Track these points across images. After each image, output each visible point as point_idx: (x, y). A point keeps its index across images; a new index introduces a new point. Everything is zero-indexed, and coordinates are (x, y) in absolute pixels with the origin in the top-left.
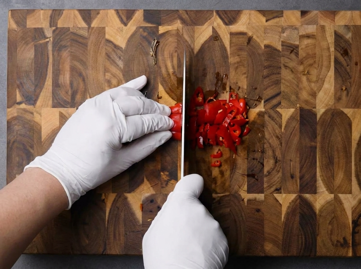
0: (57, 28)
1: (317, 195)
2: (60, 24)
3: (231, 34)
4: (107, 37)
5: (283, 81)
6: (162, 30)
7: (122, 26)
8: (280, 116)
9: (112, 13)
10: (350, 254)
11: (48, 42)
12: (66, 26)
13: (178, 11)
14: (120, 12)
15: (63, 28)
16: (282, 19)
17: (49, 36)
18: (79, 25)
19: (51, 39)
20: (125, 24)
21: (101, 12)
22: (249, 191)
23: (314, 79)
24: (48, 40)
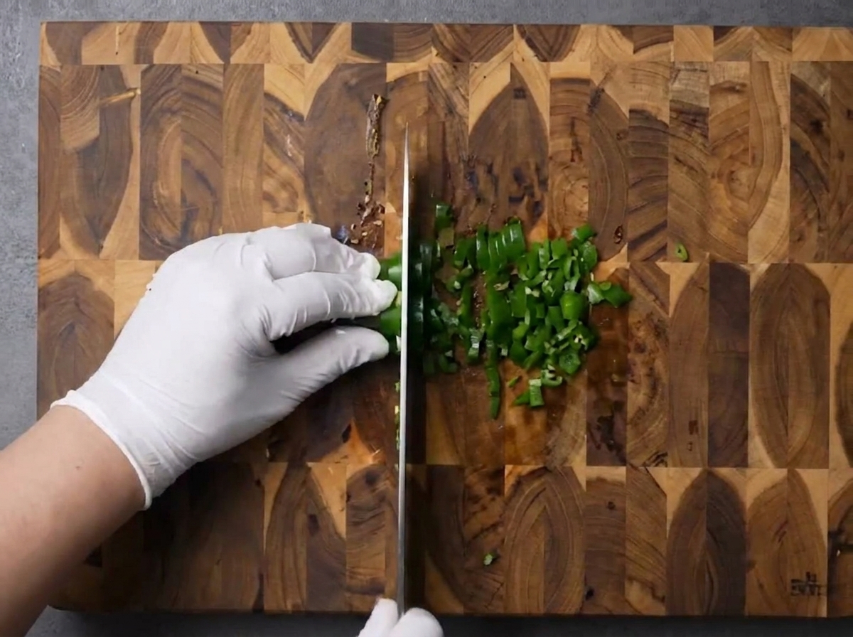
0: (152, 66)
1: (749, 472)
2: (159, 57)
3: (554, 82)
4: (267, 87)
5: (672, 196)
6: (394, 71)
7: (303, 61)
8: (665, 279)
9: (280, 31)
10: (824, 613)
11: (132, 98)
12: (173, 61)
13: (430, 26)
14: (299, 29)
15: (166, 67)
16: (671, 46)
17: (133, 86)
18: (201, 58)
19: (139, 92)
20: (311, 59)
21: (256, 27)
22: (591, 461)
23: (744, 191)
24: (131, 94)
